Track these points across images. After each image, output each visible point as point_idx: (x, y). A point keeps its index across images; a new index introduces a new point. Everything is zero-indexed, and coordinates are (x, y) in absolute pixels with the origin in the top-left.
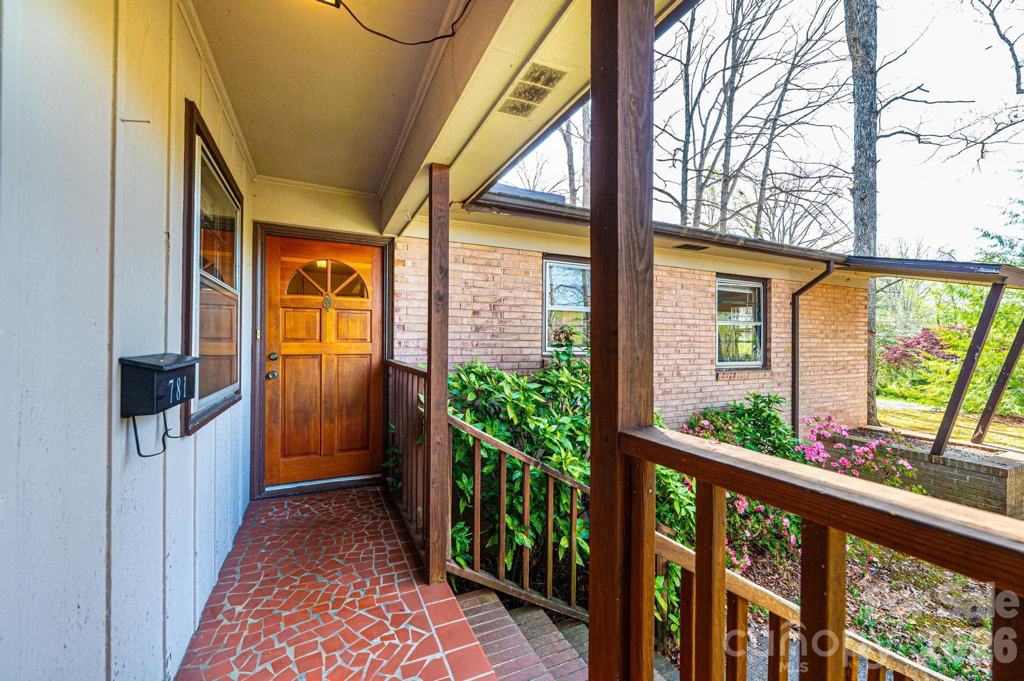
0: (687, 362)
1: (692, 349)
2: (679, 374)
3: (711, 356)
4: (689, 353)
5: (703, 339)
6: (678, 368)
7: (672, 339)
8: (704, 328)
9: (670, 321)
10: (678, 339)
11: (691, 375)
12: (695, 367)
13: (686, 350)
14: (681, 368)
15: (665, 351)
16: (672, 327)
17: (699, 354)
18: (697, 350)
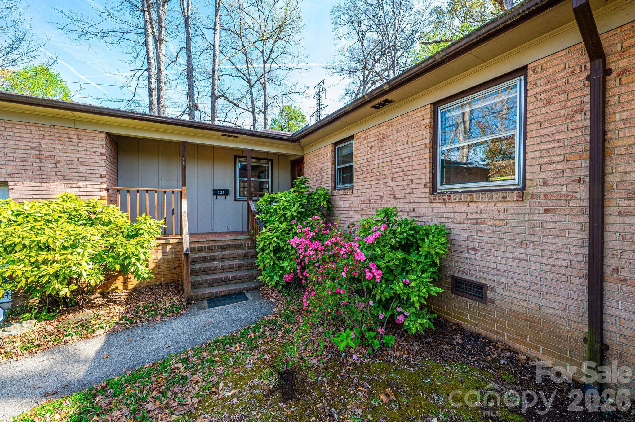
0: (401, 188)
1: (405, 177)
2: (395, 197)
3: (424, 181)
4: (403, 180)
5: (415, 167)
6: (394, 192)
7: (389, 172)
8: (417, 157)
9: (388, 159)
10: (393, 171)
11: (405, 197)
12: (408, 191)
13: (401, 179)
14: (396, 192)
15: (385, 181)
16: (390, 163)
17: (412, 180)
18: (410, 178)
